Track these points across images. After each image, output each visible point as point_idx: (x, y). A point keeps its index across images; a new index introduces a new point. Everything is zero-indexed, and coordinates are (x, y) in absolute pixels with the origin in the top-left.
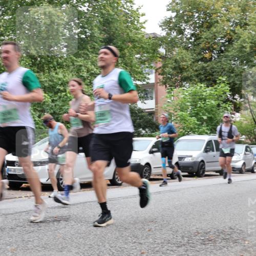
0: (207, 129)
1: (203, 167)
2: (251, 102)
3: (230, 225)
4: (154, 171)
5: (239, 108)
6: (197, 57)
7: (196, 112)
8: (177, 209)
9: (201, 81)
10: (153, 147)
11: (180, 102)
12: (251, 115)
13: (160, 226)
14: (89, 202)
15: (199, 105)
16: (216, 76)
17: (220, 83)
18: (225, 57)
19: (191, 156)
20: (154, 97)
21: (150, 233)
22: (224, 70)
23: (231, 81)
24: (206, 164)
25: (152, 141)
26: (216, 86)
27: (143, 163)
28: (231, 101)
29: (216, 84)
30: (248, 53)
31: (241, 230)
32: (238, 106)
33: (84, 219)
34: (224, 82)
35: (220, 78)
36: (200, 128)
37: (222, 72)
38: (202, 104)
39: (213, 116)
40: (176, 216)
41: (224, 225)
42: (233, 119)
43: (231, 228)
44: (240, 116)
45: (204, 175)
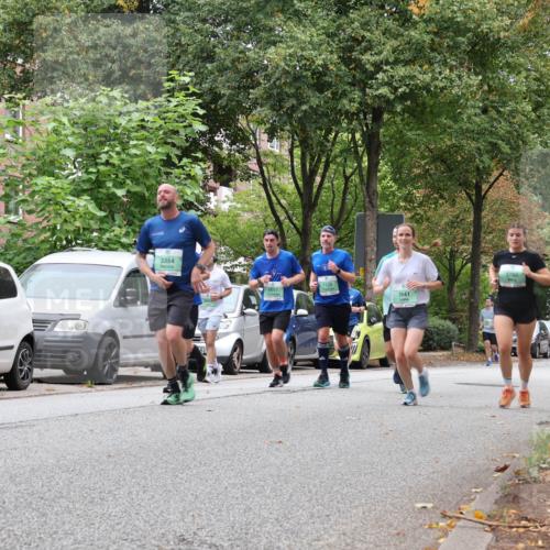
0: (127, 234)
1: (114, 353)
2: (266, 155)
3: (180, 531)
7: (93, 177)
11: (43, 145)
12: (264, 194)
15: (104, 157)
18: (189, 10)
19: (76, 317)
23: (204, 88)
24: (123, 343)
26: (160, 100)
28: (206, 150)
32: (225, 164)
34: (184, 88)
35: (174, 74)
36: (106, 231)
37: (179, 57)
38: (113, 154)
39: (147, 194)
40: (11, 507)
41: (163, 531)
42: (211, 206)
43: (184, 540)
44: (232, 197)
45: (115, 376)
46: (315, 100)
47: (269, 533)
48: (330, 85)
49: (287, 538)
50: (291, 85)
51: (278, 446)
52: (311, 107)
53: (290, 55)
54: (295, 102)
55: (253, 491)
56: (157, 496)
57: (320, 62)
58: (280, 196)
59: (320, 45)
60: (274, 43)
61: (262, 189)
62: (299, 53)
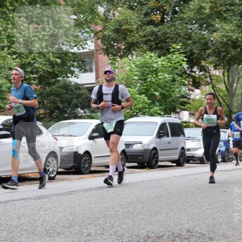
0: (160, 109)
1: (156, 156)
2: (213, 76)
3: (188, 227)
4: (95, 161)
5: (199, 82)
6: (145, 19)
7: (145, 87)
8: (123, 209)
9: (151, 50)
10: (94, 131)
11: (126, 76)
13: (101, 230)
14: (12, 201)
15: (149, 79)
16: (170, 44)
17: (174, 51)
18: (180, 20)
19: (141, 143)
20: (94, 68)
21: (89, 238)
22: (180, 36)
23: (188, 50)
24: (160, 152)
25: (92, 123)
26: (169, 56)
27: (81, 152)
28: (189, 75)
29: (169, 54)
30: (208, 16)
31: (200, 233)
32: (197, 80)
33: (5, 222)
34: (178, 51)
35: (174, 45)
36: (152, 108)
37: (177, 39)
38: (153, 78)
39: (166, 93)
40: (121, 217)
41: (180, 227)
42: (192, 97)
43: (189, 231)
44: (200, 93)
45: (157, 166)
46: (233, 52)
47: (223, 228)
48: (239, 46)
49: (231, 231)
50: (223, 47)
51: (224, 193)
52: (232, 55)
53: (223, 35)
54: (225, 54)
55: (216, 211)
56: (177, 214)
57: (235, 37)
58: (219, 92)
59: (235, 31)
60: (216, 31)
61: (212, 89)
62: (226, 34)
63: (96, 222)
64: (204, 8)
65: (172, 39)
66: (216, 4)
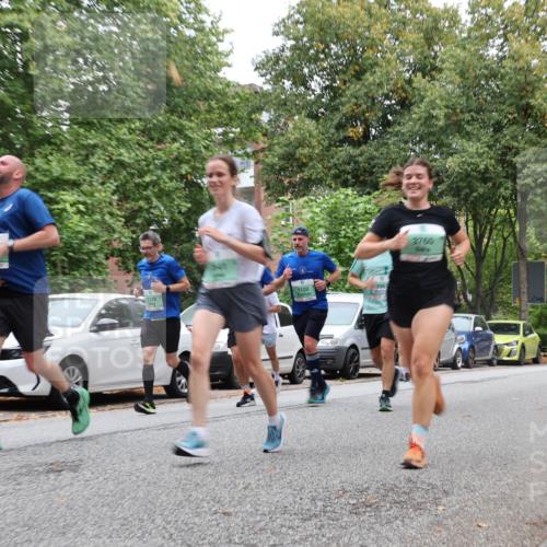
1: (356, 359)
6: (336, 135)
13: (267, 479)
14: (123, 432)
15: (343, 233)
18: (396, 136)
19: (331, 337)
21: (247, 492)
24: (362, 353)
30: (441, 129)
31: (429, 485)
40: (299, 459)
45: (357, 374)
46: (481, 189)
48: (490, 179)
49: (479, 480)
51: (468, 418)
52: (479, 194)
53: (463, 162)
54: (467, 190)
60: (451, 155)
62: (470, 160)
63: (258, 467)
64: (436, 118)
65: (383, 167)
66: (454, 110)
